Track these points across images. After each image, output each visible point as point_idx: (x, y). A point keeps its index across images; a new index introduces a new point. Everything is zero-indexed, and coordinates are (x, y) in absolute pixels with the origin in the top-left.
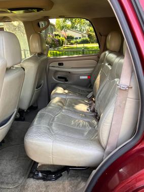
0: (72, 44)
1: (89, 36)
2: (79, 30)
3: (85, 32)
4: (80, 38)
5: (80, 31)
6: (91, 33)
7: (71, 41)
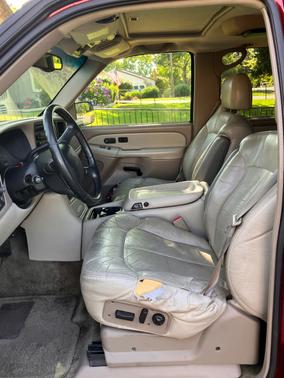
0: (129, 98)
1: (158, 83)
2: (137, 71)
3: (149, 76)
4: (142, 87)
5: (140, 73)
6: (161, 78)
7: (126, 94)
